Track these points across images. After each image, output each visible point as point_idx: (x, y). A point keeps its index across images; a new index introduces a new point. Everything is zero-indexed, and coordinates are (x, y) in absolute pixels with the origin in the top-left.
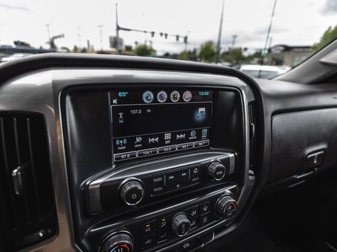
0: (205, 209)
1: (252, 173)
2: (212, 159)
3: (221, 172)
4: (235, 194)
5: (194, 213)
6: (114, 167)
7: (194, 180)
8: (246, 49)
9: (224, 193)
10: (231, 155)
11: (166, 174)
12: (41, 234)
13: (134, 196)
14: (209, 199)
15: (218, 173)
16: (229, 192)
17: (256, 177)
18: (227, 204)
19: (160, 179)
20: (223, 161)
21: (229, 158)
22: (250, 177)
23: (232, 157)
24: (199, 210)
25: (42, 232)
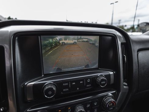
0: (95, 104)
1: (126, 84)
2: (99, 74)
3: (104, 82)
4: (115, 96)
5: (88, 106)
6: (43, 76)
7: (88, 86)
8: (126, 26)
9: (107, 95)
10: (112, 73)
11: (70, 81)
12: (2, 110)
13: (50, 93)
14: (98, 98)
15: (102, 83)
16: (111, 94)
17: (129, 87)
18: (109, 102)
19: (67, 84)
20: (106, 76)
21: (110, 74)
22: (125, 87)
23: (112, 74)
24: (92, 104)
25: (2, 109)
